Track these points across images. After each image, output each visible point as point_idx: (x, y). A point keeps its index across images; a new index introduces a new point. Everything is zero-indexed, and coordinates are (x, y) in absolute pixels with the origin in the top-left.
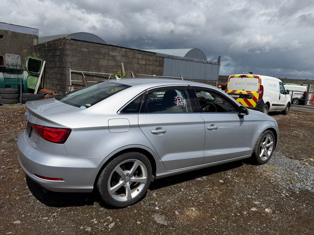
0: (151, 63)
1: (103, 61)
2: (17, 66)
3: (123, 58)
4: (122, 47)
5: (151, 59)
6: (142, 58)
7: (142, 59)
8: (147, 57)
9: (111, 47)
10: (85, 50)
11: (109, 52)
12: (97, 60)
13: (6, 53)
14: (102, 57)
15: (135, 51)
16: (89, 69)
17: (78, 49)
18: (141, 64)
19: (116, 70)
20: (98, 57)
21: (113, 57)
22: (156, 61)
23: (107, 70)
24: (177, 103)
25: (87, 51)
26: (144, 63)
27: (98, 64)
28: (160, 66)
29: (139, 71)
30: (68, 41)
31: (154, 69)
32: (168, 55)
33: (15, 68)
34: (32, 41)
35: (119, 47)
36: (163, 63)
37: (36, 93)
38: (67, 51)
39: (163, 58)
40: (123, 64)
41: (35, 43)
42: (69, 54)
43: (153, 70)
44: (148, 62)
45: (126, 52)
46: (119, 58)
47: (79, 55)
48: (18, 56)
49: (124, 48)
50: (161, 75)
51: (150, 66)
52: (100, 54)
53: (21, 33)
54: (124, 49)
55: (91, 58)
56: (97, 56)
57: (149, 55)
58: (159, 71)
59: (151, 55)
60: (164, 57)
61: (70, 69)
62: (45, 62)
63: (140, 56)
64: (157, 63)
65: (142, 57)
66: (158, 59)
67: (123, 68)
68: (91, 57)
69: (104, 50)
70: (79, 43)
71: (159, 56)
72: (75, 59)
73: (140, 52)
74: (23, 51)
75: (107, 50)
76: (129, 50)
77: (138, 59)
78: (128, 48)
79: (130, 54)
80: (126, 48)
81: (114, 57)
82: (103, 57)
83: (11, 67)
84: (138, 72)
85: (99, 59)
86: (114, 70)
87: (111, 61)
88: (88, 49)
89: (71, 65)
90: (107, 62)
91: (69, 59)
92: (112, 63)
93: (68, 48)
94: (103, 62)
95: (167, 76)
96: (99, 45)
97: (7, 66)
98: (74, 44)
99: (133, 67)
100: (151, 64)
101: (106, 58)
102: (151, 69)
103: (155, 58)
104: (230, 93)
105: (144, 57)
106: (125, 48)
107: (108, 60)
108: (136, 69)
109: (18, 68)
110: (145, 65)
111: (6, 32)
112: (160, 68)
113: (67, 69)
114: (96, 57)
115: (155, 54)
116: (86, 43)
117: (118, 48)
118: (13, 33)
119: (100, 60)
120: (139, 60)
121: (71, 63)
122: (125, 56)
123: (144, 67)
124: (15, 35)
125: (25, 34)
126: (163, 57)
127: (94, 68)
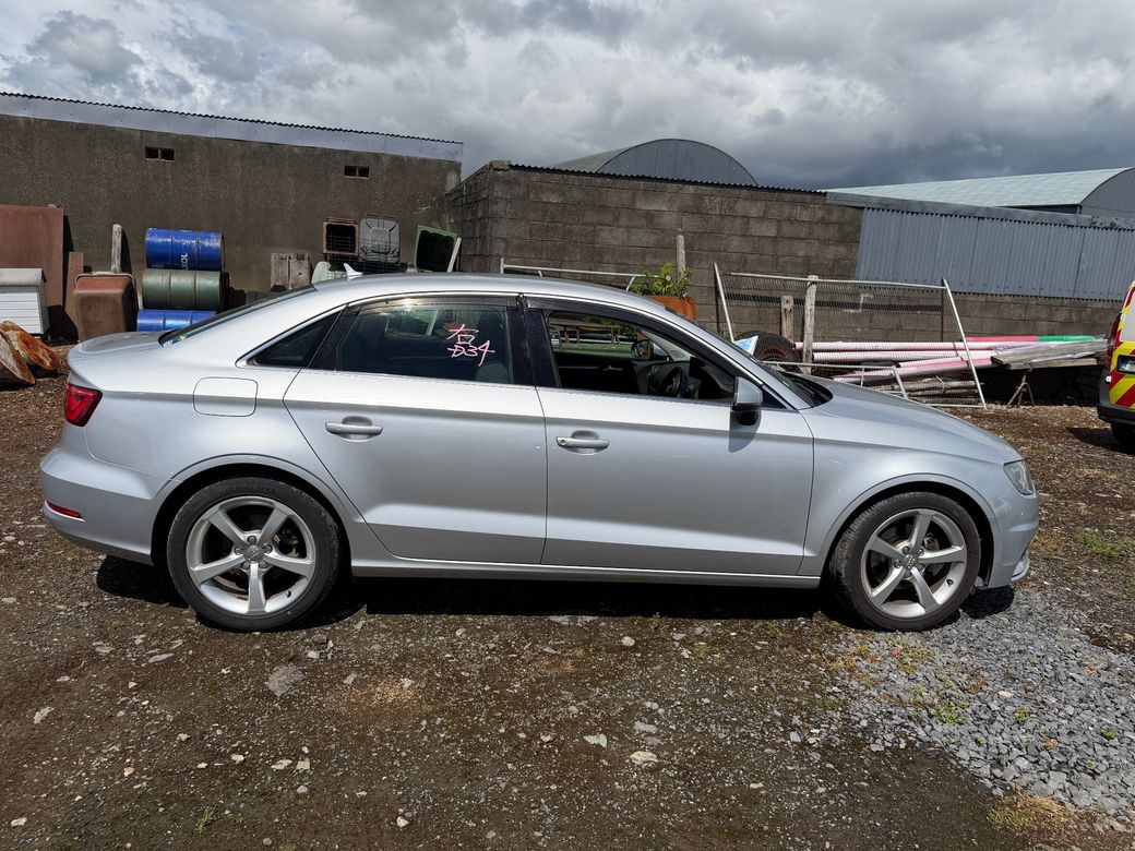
0: (804, 231)
1: (611, 231)
2: (387, 253)
3: (684, 219)
4: (683, 182)
5: (805, 216)
6: (761, 215)
7: (762, 219)
8: (787, 210)
9: (642, 184)
10: (554, 199)
11: (633, 202)
12: (590, 228)
13: (363, 217)
14: (608, 218)
15: (736, 191)
16: (562, 261)
17: (532, 197)
18: (759, 237)
19: (655, 262)
20: (595, 219)
21: (650, 216)
22: (824, 223)
23: (624, 261)
24: (456, 350)
25: (560, 200)
26: (772, 232)
27: (593, 243)
28: (841, 241)
29: (745, 261)
30: (500, 173)
31: (813, 254)
32: (884, 198)
33: (382, 258)
34: (444, 179)
35: (673, 181)
36: (858, 229)
37: (429, 333)
38: (496, 204)
39: (857, 212)
40: (681, 240)
41: (451, 183)
42: (502, 214)
43: (807, 258)
44: (787, 229)
45: (698, 197)
46: (669, 220)
47: (532, 215)
48: (393, 223)
49: (690, 183)
50: (849, 278)
51: (795, 243)
52: (603, 208)
53: (415, 159)
54: (691, 188)
55: (571, 225)
56: (591, 217)
57: (794, 203)
58: (837, 261)
59: (804, 204)
60: (863, 208)
61: (502, 260)
62: (459, 240)
63: (754, 209)
64: (832, 232)
65: (765, 212)
66: (835, 216)
67: (682, 253)
68: (570, 222)
69: (616, 196)
70: (536, 177)
71: (838, 203)
72: (520, 229)
73: (754, 193)
74: (417, 210)
75: (629, 195)
76: (710, 190)
77: (746, 218)
78: (707, 184)
79: (714, 202)
80: (702, 184)
81: (653, 217)
82: (611, 218)
83: (373, 258)
84: (744, 265)
85: (599, 227)
86: (649, 260)
87: (643, 231)
88: (563, 194)
89: (507, 248)
90: (625, 236)
91: (501, 229)
92: (643, 238)
93: (500, 194)
94: (611, 237)
95: (877, 280)
96: (599, 180)
97: (362, 255)
98: (517, 183)
99: (722, 248)
100: (803, 235)
101: (623, 221)
102: (801, 253)
103: (820, 214)
104: (1128, 354)
105: (774, 212)
106: (695, 183)
107: (628, 228)
108: (734, 257)
109: (391, 259)
110: (776, 239)
111: (377, 157)
112: (842, 250)
113: (494, 260)
114: (588, 219)
115: (821, 198)
116: (557, 177)
117: (669, 185)
118: (396, 159)
119: (601, 229)
120: (752, 222)
121: (507, 243)
122: (696, 210)
123: (768, 248)
124: (399, 163)
125: (424, 161)
126: (860, 208)
127: (578, 257)
